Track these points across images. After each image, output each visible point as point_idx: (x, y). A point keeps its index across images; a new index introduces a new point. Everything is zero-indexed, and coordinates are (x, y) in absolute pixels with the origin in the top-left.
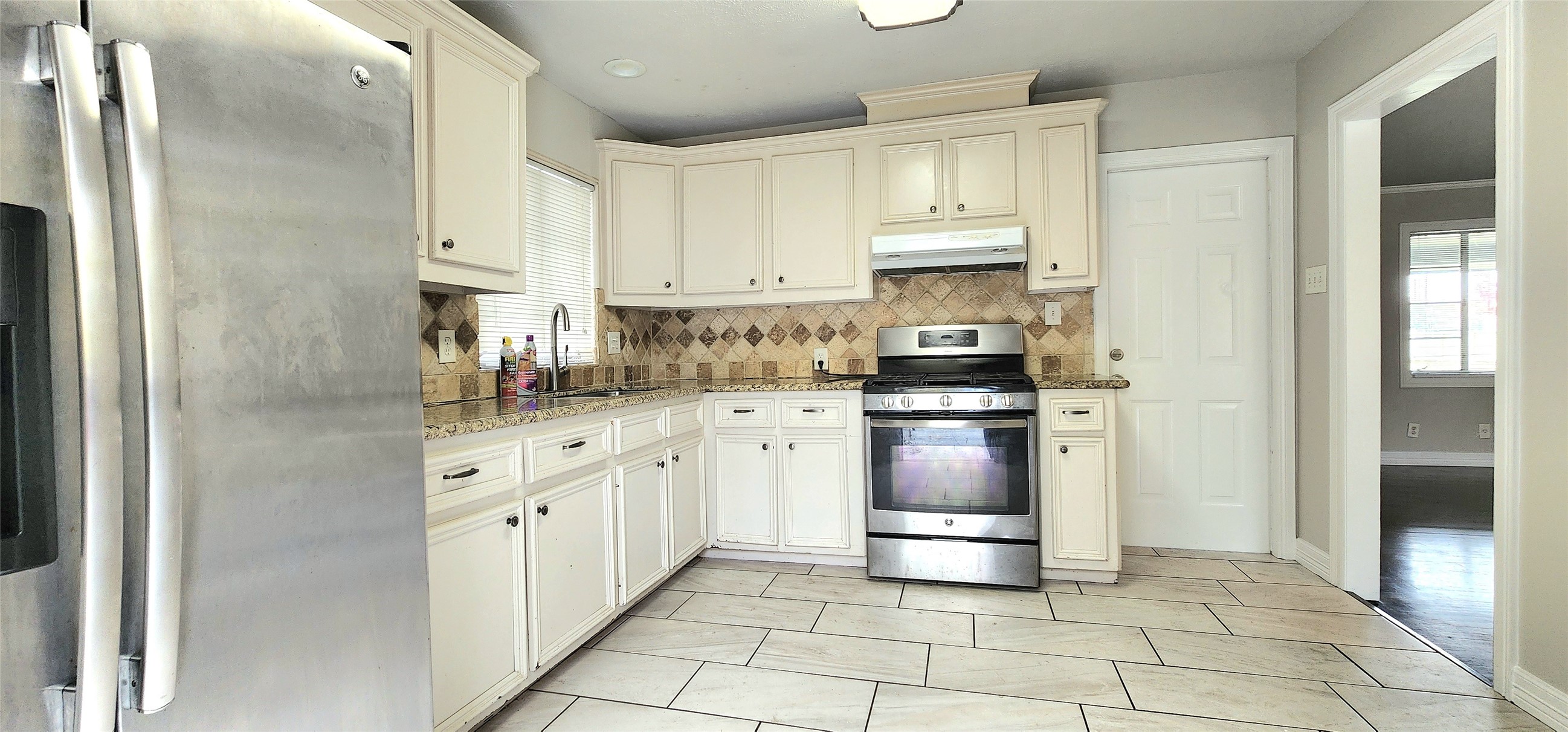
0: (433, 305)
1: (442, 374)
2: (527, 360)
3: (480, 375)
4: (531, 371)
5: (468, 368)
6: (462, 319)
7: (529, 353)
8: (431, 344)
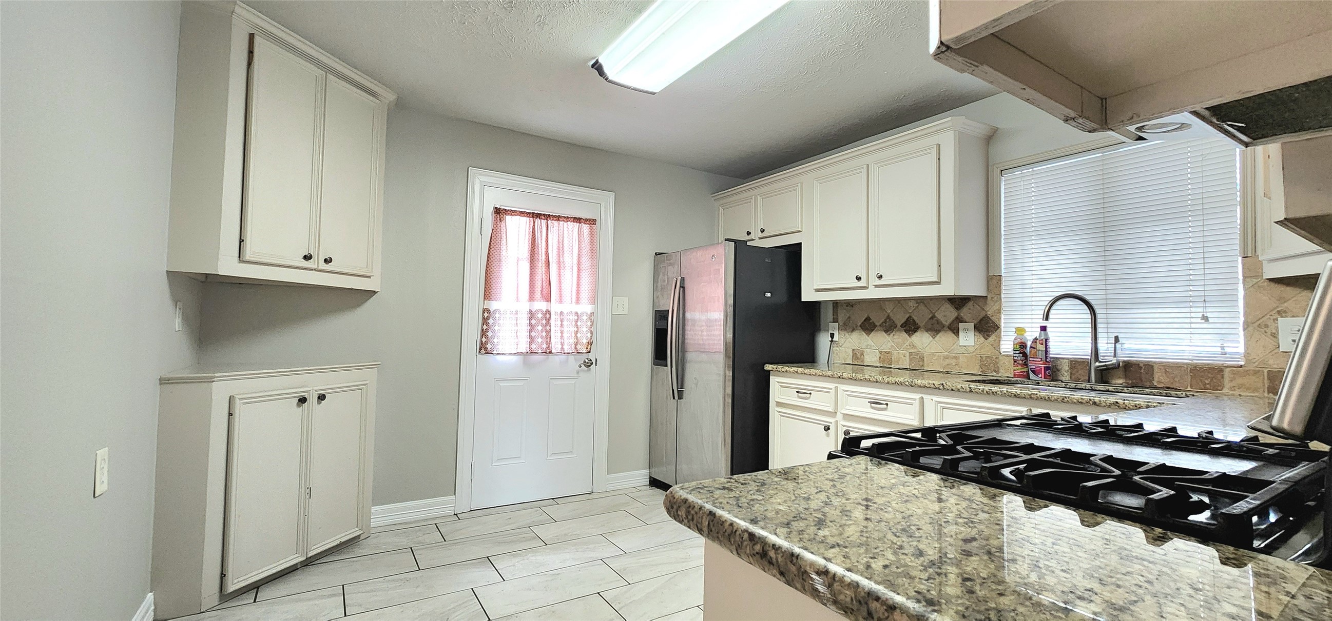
0: (957, 306)
1: (963, 353)
2: (1034, 348)
3: (1001, 358)
4: (1037, 358)
5: (987, 351)
6: (983, 314)
7: (1036, 342)
8: (954, 333)
